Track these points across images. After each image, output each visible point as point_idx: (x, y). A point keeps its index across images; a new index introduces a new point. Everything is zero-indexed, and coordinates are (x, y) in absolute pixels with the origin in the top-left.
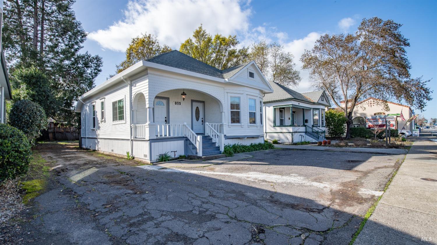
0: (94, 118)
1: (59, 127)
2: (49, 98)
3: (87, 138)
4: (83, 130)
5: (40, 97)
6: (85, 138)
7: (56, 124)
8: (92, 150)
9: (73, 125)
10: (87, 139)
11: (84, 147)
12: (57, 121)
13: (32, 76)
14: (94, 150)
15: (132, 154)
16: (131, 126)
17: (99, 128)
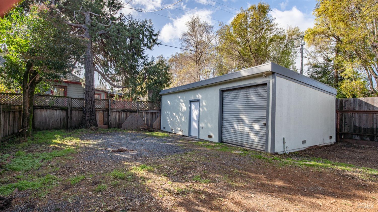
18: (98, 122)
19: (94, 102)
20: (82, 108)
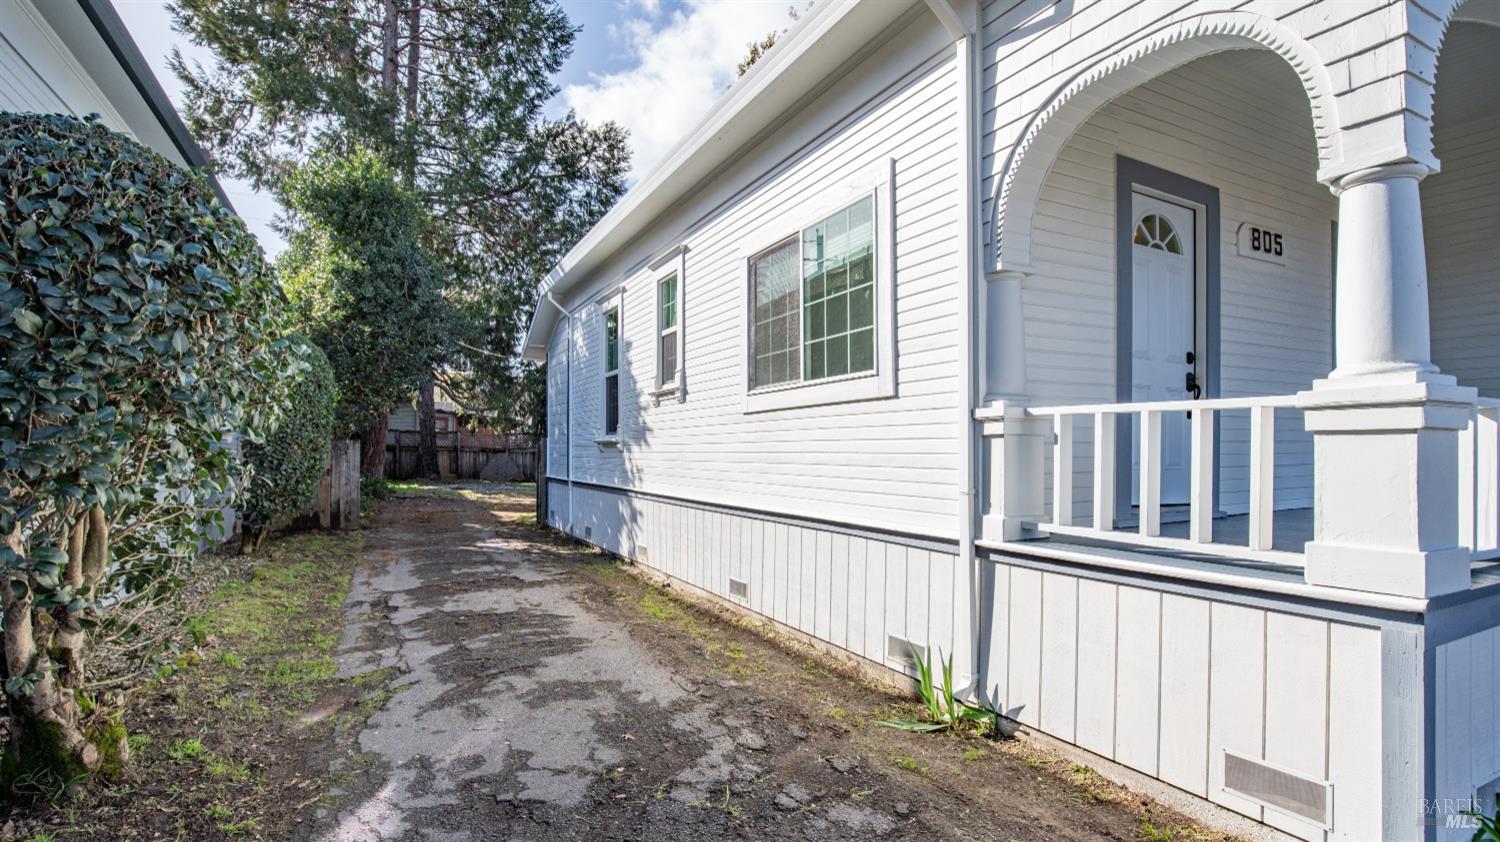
0: (613, 382)
1: (473, 431)
2: (418, 291)
3: (575, 484)
4: (554, 442)
5: (383, 285)
6: (565, 482)
7: (462, 420)
8: (597, 550)
9: (515, 425)
10: (572, 492)
11: (558, 525)
12: (464, 406)
13: (356, 194)
14: (612, 557)
15: (979, 686)
16: (976, 424)
17: (641, 434)
18: (441, 469)
19: (435, 437)
20: (416, 448)
